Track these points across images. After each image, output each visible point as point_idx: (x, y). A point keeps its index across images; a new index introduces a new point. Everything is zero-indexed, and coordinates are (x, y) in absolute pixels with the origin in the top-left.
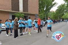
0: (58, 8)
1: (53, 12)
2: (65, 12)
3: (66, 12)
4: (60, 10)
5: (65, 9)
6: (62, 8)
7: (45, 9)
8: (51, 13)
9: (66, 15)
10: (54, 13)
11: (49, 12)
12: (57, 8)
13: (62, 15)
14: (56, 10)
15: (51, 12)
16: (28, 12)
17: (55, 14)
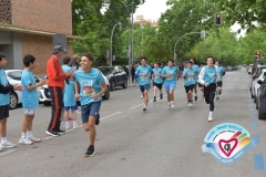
0: (169, 7)
1: (148, 24)
2: (206, 29)
3: (208, 26)
4: (180, 16)
5: (205, 11)
6: (190, 8)
7: (103, 11)
8: (134, 31)
9: (207, 41)
10: (152, 33)
11: (126, 24)
12: (168, 3)
13: (192, 44)
14: (163, 17)
15: (138, 25)
16: (9, 19)
17: (155, 39)
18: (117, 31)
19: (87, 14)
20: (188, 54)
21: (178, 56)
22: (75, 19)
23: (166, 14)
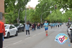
0: (39, 3)
1: (32, 8)
2: (52, 10)
3: (52, 9)
4: (43, 6)
5: (51, 4)
6: (46, 3)
7: (16, 4)
8: (27, 11)
9: (52, 14)
10: (33, 12)
11: (24, 8)
12: (38, 1)
13: (47, 15)
14: (37, 6)
15: (28, 9)
17: (34, 14)
18: (21, 11)
19: (10, 5)
20: (46, 19)
21: (42, 20)
22: (6, 7)
23: (38, 5)
